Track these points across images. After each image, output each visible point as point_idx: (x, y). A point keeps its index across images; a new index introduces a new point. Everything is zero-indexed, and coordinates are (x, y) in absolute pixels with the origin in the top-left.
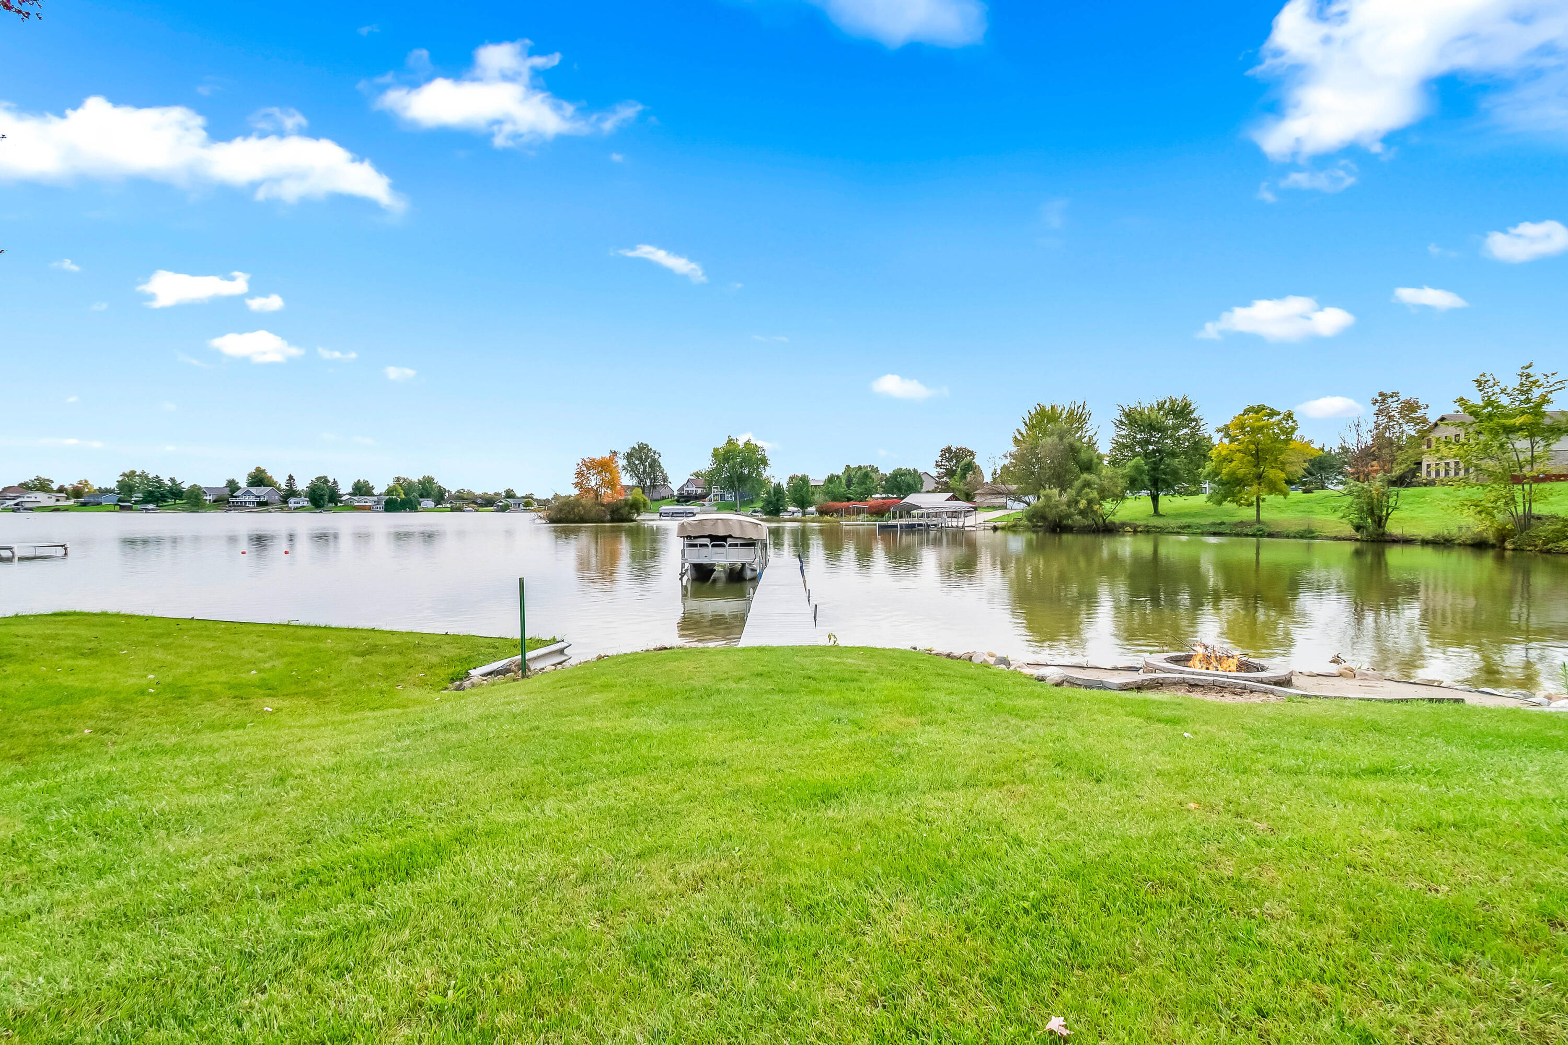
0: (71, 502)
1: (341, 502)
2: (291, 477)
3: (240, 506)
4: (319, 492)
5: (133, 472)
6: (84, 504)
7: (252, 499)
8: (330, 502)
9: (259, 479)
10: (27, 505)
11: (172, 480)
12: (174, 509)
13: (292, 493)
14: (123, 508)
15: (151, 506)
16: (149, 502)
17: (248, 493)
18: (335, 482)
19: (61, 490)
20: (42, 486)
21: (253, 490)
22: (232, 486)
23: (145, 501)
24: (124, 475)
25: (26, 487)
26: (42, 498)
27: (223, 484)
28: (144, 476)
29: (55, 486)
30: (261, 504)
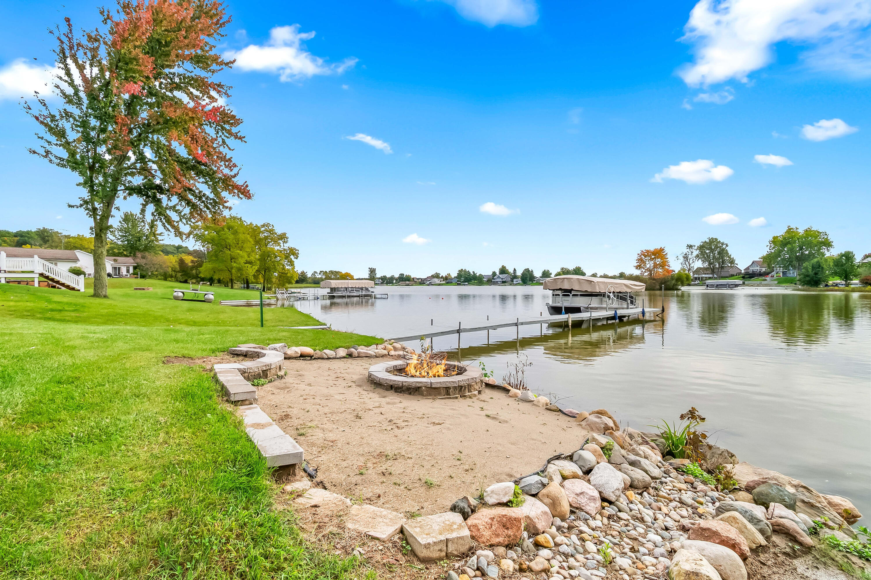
0: (444, 282)
1: (534, 281)
2: (515, 269)
3: (496, 283)
4: (525, 276)
5: (462, 270)
6: (448, 283)
7: (500, 280)
8: (530, 281)
9: (503, 271)
10: (433, 283)
11: (474, 272)
12: (474, 284)
13: (515, 277)
14: (458, 284)
15: (466, 283)
16: (466, 282)
17: (499, 277)
18: (532, 271)
19: (442, 277)
20: (437, 276)
21: (501, 276)
22: (494, 274)
23: (464, 281)
24: (459, 271)
25: (433, 277)
26: (437, 281)
27: (491, 274)
28: (465, 271)
29: (441, 276)
30: (504, 282)
